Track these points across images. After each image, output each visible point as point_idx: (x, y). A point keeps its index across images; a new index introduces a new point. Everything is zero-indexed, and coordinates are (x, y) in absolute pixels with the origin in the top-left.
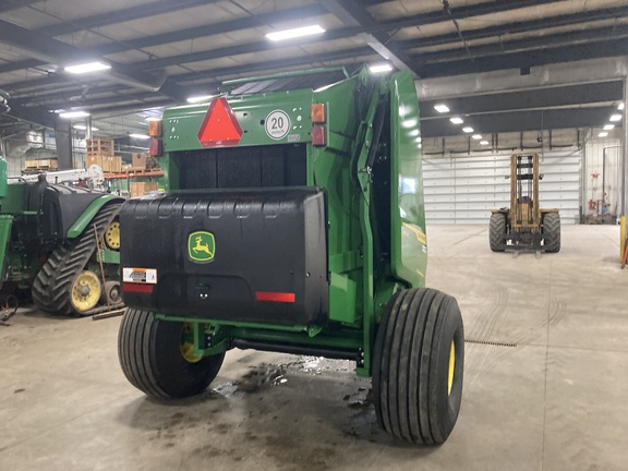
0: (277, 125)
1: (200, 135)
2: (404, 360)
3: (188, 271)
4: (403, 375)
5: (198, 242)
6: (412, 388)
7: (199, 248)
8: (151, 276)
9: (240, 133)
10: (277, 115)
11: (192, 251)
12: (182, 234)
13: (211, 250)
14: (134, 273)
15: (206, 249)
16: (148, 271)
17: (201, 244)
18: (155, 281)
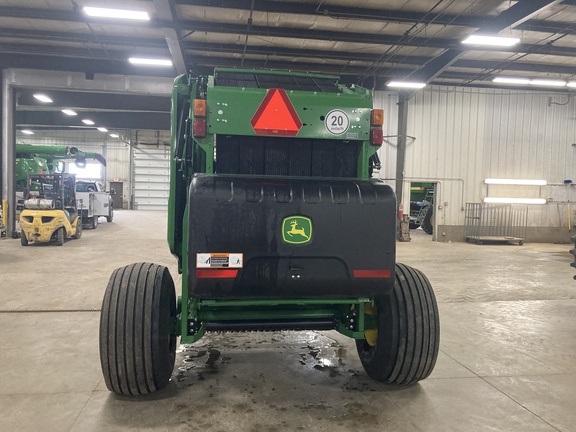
0: (336, 122)
1: (254, 123)
2: (419, 319)
3: (281, 254)
4: (419, 330)
5: (294, 226)
6: (426, 339)
7: (294, 231)
8: (235, 260)
9: (299, 125)
10: (337, 114)
11: (286, 234)
12: (276, 218)
13: (307, 233)
14: (213, 258)
15: (302, 232)
16: (231, 256)
17: (297, 228)
18: (240, 265)
